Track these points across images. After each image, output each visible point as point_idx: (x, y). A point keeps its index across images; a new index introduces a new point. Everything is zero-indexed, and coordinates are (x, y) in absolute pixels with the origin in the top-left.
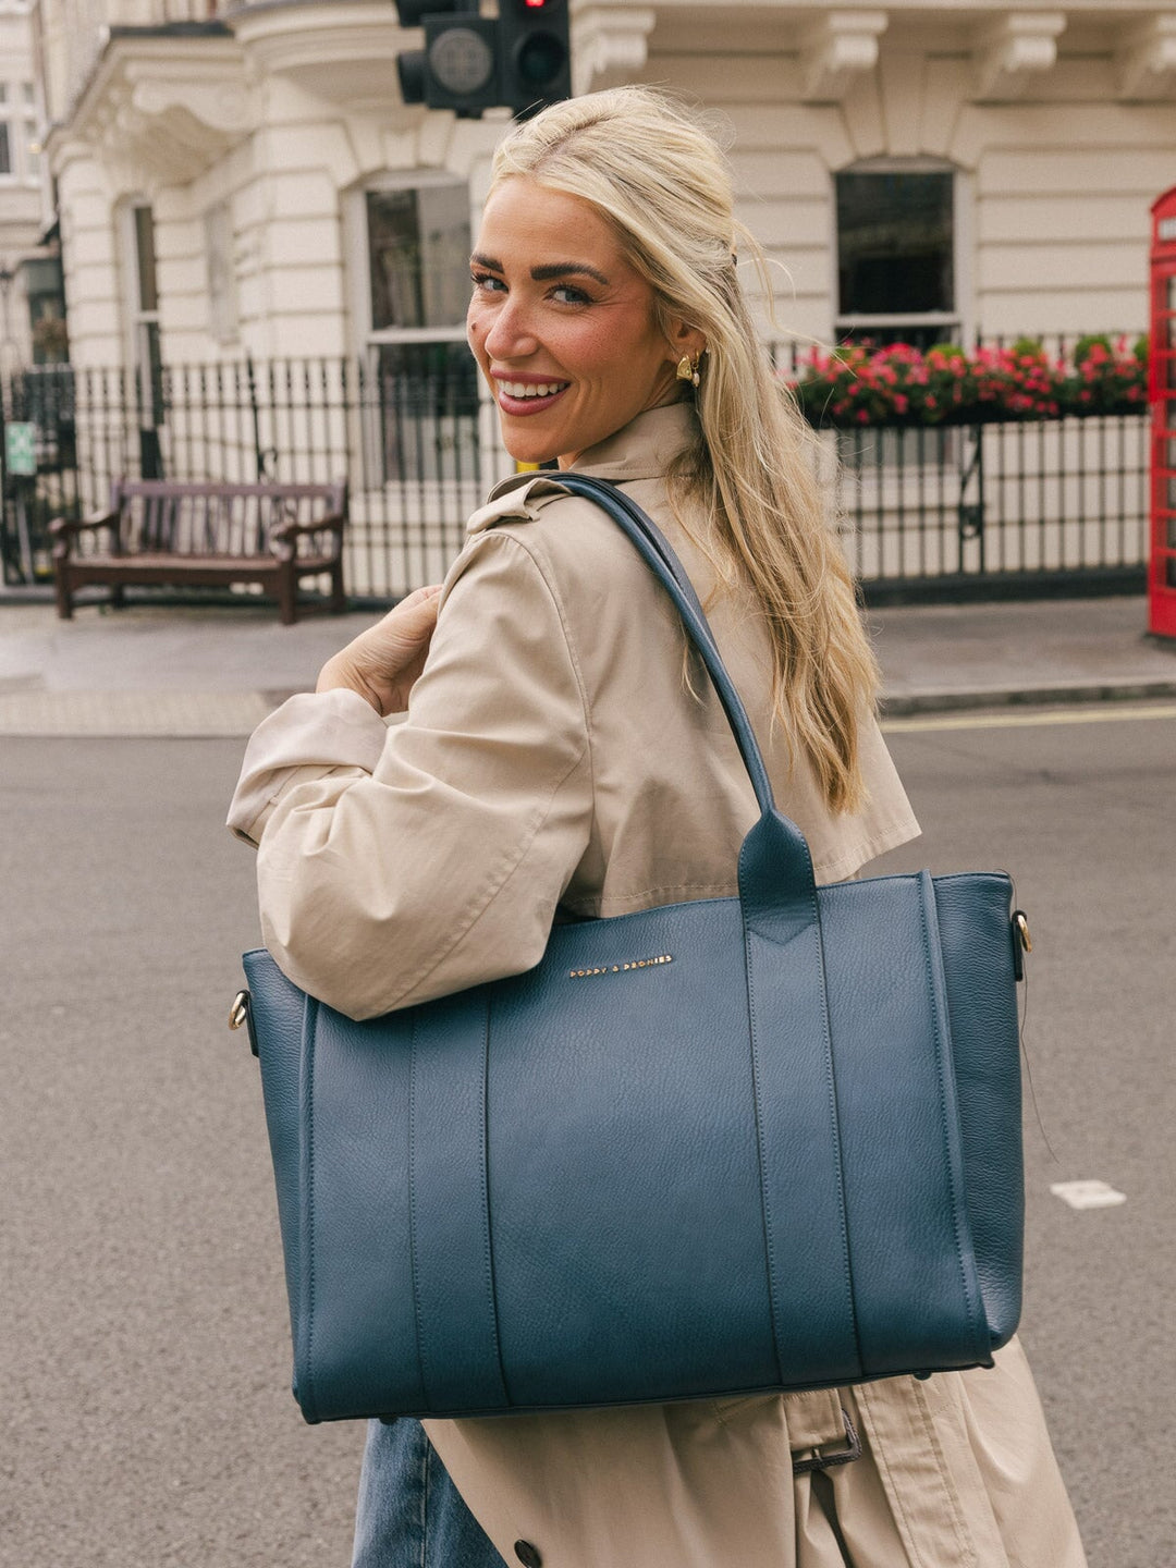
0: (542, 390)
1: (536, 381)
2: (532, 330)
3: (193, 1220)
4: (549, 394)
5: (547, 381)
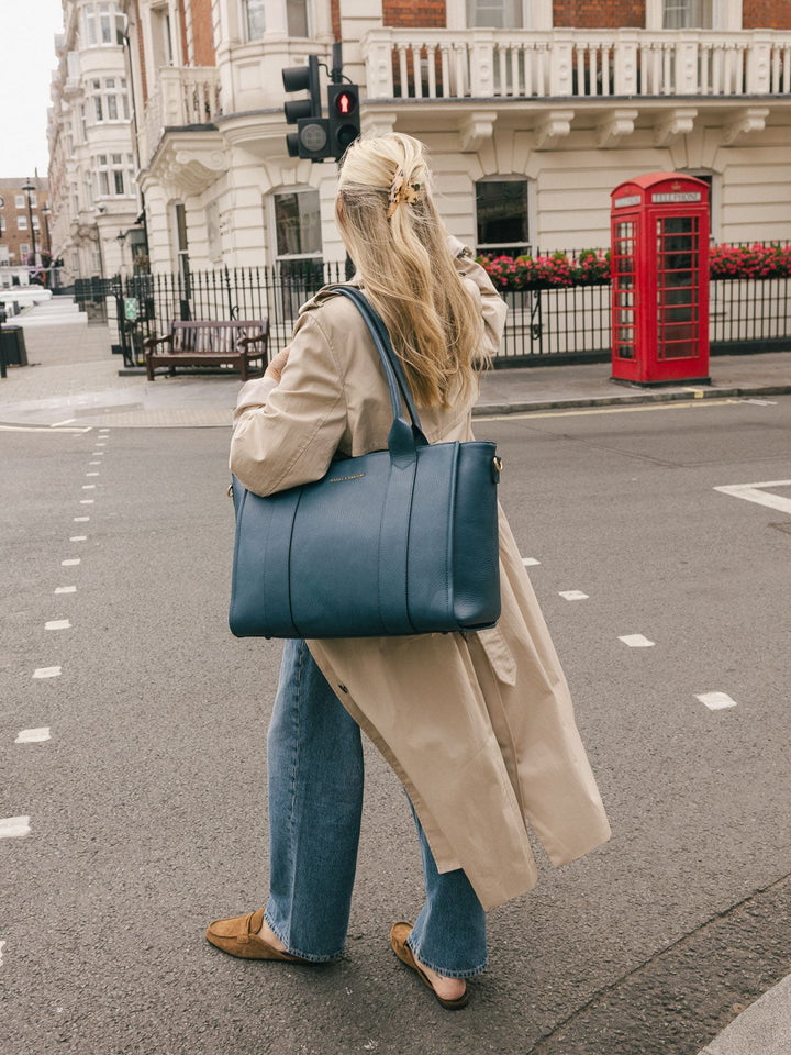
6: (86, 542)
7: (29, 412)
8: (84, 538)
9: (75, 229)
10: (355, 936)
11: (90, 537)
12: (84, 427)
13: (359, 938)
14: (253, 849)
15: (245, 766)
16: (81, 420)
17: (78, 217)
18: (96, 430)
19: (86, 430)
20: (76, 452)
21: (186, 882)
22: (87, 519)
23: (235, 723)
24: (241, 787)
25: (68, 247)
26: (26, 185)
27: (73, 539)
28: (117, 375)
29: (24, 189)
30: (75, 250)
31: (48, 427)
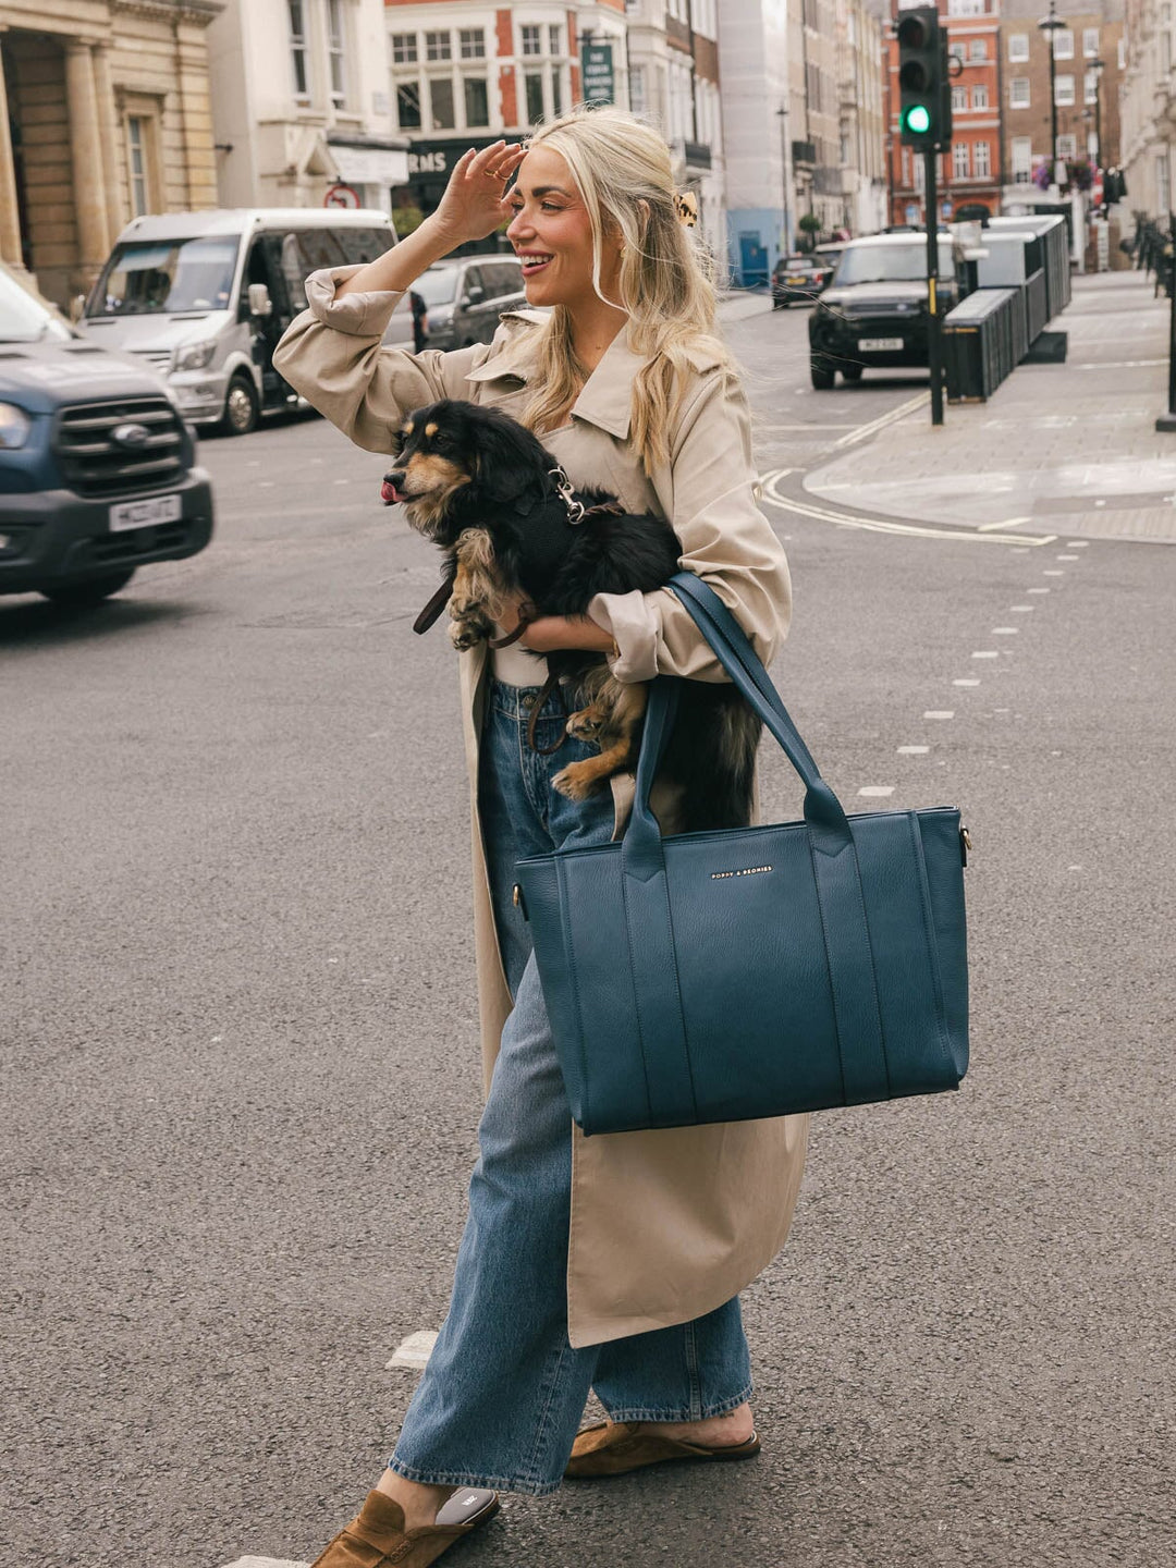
0: (539, 260)
1: (535, 254)
2: (531, 224)
3: (1076, 904)
4: (543, 263)
5: (542, 255)
6: (925, 757)
7: (948, 499)
8: (924, 750)
9: (1162, 102)
10: (1002, 1455)
11: (936, 749)
12: (1042, 536)
13: (1008, 1460)
14: (916, 1298)
15: (980, 1171)
16: (1040, 520)
17: (1168, 78)
18: (1061, 543)
19: (1041, 542)
20: (996, 585)
21: (780, 1320)
22: (949, 715)
23: (1005, 1101)
24: (953, 1203)
25: (1148, 142)
26: (1046, 19)
27: (903, 750)
28: (1152, 430)
29: (1044, 26)
30: (1161, 148)
31: (974, 530)
